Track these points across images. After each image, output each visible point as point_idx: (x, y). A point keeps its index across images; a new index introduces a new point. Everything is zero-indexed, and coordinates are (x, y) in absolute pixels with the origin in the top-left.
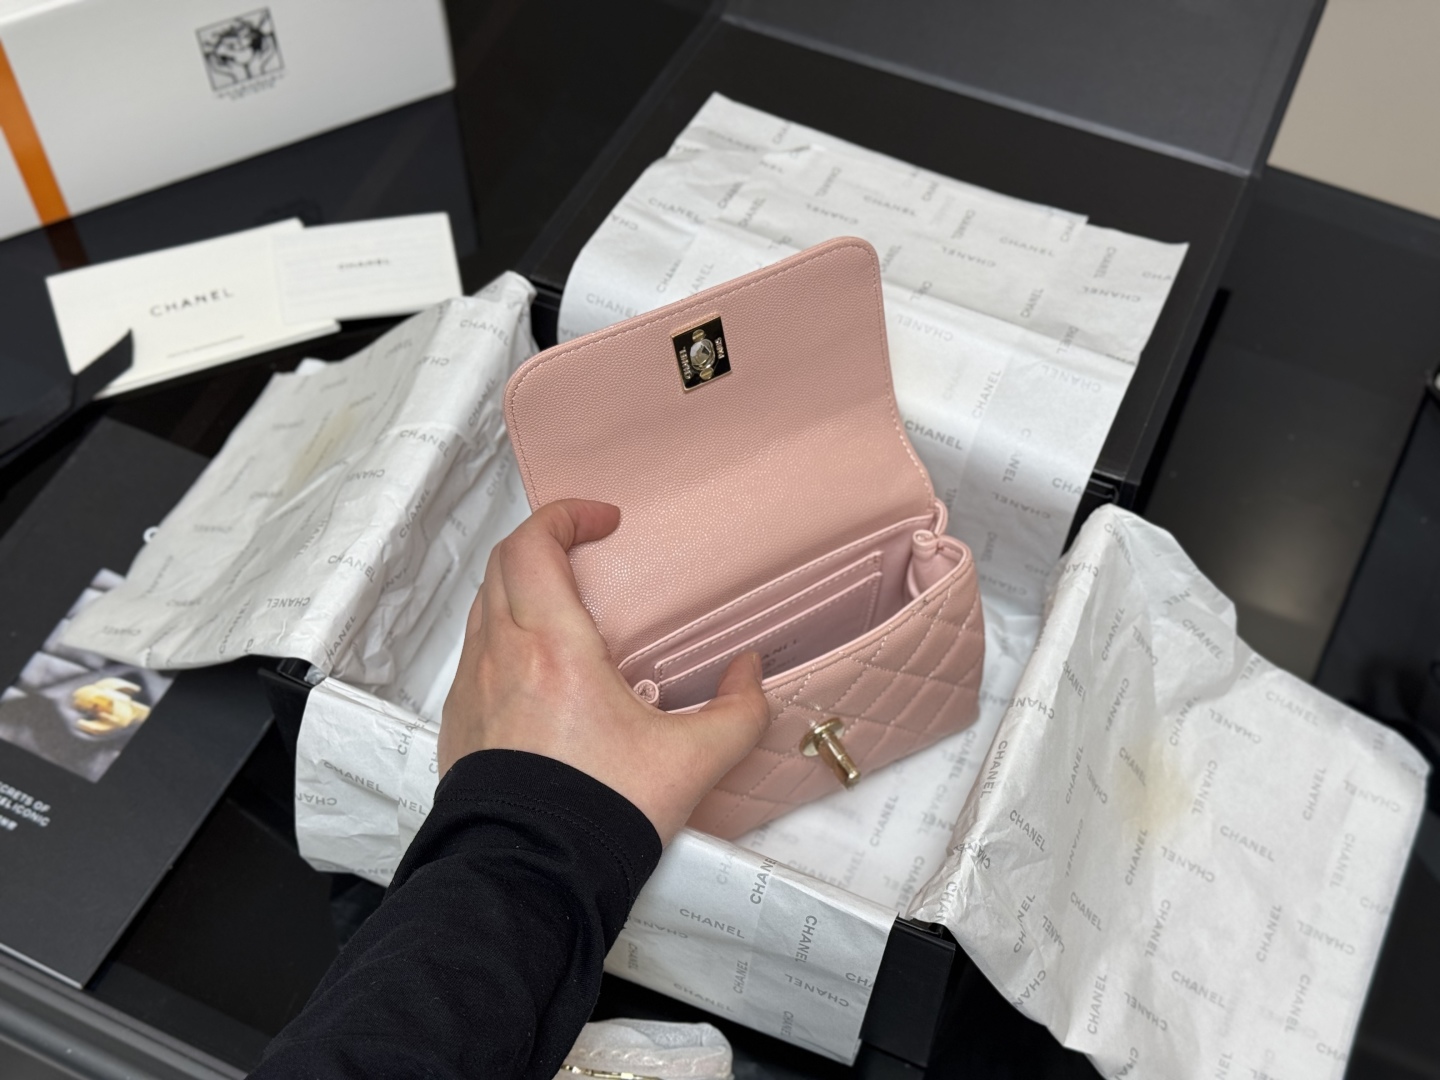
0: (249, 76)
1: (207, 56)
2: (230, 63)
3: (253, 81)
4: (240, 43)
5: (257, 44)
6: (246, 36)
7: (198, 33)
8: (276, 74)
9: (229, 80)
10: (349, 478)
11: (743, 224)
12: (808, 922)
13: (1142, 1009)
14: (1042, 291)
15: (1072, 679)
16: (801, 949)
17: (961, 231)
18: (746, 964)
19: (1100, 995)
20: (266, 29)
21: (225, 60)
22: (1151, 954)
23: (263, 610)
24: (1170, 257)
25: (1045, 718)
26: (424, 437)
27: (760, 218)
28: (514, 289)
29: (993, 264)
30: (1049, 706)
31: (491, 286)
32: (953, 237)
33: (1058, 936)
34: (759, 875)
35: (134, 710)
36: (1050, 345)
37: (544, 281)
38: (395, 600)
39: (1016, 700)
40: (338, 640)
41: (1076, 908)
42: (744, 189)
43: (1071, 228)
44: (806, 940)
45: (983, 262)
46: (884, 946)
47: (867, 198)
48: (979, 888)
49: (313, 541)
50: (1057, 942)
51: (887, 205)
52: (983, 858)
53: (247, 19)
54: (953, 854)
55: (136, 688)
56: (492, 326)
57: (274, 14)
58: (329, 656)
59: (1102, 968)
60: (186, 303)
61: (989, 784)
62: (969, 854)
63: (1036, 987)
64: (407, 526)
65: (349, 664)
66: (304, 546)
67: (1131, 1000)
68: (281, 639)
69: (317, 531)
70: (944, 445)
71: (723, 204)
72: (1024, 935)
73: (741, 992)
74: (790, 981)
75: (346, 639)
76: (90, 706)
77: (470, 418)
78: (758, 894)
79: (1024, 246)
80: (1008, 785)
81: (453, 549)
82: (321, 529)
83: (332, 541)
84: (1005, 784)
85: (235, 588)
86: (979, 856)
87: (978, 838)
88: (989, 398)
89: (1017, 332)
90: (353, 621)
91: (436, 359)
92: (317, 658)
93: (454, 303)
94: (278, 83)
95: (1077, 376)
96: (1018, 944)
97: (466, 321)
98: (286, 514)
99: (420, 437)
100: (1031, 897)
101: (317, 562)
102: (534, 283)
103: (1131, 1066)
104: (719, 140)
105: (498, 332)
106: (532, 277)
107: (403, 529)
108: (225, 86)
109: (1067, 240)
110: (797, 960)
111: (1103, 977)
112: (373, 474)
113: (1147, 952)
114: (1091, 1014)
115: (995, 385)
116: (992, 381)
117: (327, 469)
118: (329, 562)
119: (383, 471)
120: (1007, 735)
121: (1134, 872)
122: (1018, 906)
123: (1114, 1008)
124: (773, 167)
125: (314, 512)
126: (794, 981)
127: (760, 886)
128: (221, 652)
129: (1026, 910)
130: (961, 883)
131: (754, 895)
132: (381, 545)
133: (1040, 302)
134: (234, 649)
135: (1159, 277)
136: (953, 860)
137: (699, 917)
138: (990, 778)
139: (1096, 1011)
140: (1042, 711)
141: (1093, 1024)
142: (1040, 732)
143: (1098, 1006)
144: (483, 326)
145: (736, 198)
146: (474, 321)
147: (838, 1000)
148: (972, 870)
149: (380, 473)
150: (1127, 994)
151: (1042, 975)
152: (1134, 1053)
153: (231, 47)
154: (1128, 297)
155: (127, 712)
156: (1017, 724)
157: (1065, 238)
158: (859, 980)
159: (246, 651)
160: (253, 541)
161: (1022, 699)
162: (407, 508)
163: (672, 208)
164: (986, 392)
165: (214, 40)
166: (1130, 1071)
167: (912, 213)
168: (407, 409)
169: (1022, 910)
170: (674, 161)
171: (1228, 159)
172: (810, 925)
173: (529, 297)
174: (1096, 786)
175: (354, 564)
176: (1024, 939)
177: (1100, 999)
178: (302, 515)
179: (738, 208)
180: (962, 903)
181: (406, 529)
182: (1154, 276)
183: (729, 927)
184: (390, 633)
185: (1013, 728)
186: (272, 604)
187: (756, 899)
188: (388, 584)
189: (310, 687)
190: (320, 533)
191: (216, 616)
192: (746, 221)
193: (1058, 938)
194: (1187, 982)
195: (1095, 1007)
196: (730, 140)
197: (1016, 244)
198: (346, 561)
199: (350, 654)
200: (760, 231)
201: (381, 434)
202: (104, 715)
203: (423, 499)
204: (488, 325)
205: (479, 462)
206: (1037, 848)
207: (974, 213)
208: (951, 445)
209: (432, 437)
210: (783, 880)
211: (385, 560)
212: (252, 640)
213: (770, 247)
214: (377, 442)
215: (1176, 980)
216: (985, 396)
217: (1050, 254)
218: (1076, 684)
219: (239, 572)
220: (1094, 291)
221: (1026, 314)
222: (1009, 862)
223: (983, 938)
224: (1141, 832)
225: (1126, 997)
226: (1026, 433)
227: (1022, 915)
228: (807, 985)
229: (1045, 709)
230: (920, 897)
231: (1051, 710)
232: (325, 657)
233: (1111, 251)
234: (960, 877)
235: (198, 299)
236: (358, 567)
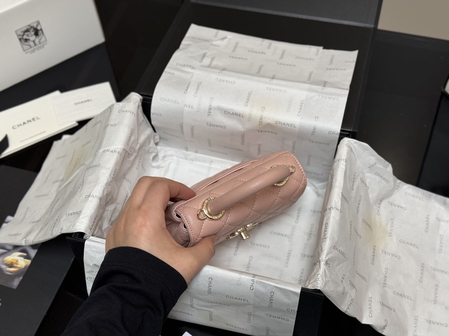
0: (35, 45)
1: (20, 39)
2: (28, 41)
3: (37, 47)
4: (31, 34)
5: (37, 33)
6: (33, 31)
7: (16, 32)
8: (44, 43)
9: (29, 47)
10: (88, 169)
11: (209, 66)
12: (271, 294)
13: (386, 306)
14: (313, 72)
15: (344, 198)
16: (270, 303)
17: (282, 57)
18: (251, 313)
19: (371, 304)
20: (39, 28)
21: (26, 40)
22: (385, 287)
23: (64, 217)
24: (353, 55)
25: (339, 213)
26: (112, 151)
27: (215, 63)
28: (135, 98)
29: (295, 66)
30: (339, 209)
31: (127, 98)
32: (280, 59)
33: (354, 286)
34: (252, 280)
35: (25, 262)
36: (319, 88)
37: (145, 94)
38: (111, 208)
39: (328, 209)
40: (93, 224)
41: (358, 276)
42: (207, 54)
43: (318, 51)
44: (271, 300)
45: (291, 65)
46: (299, 298)
47: (249, 51)
48: (328, 274)
49: (78, 192)
50: (354, 288)
51: (256, 52)
52: (327, 264)
53: (32, 25)
54: (317, 264)
55: (25, 254)
56: (129, 111)
57: (41, 22)
58: (90, 230)
59: (370, 294)
60: (24, 123)
61: (324, 238)
62: (323, 263)
63: (351, 305)
64: (111, 182)
65: (97, 232)
66: (76, 194)
67: (381, 303)
68: (72, 227)
69: (79, 188)
70: (290, 127)
71: (201, 61)
72: (344, 288)
73: (250, 323)
74: (267, 316)
75: (95, 223)
76: (10, 263)
77: (127, 142)
78: (252, 287)
79: (304, 58)
80: (331, 237)
81: (127, 189)
82: (81, 187)
83: (85, 191)
84: (330, 237)
85: (52, 213)
86: (326, 263)
87: (325, 257)
88: (302, 109)
89: (307, 86)
90: (97, 216)
91: (112, 124)
92: (86, 231)
93: (115, 105)
94: (45, 46)
95: (330, 96)
96: (343, 291)
97: (120, 110)
98: (66, 185)
99: (111, 152)
100: (344, 275)
101: (81, 198)
102: (142, 95)
103: (386, 326)
104: (197, 39)
105: (132, 112)
106: (141, 93)
107: (110, 183)
108: (28, 49)
109: (318, 55)
110: (269, 307)
111: (371, 297)
112: (96, 166)
113: (383, 286)
114: (369, 311)
115: (303, 105)
116: (302, 103)
117: (79, 168)
118: (85, 198)
119: (100, 164)
120: (327, 221)
121: (374, 260)
122: (341, 278)
123: (376, 307)
124: (216, 45)
125: (77, 182)
126: (268, 316)
127: (252, 284)
128: (52, 235)
129: (343, 279)
130: (322, 274)
131: (251, 287)
132: (103, 189)
133: (313, 75)
134: (56, 233)
135: (351, 62)
136: (317, 266)
137: (233, 298)
138: (324, 236)
139: (371, 309)
140: (337, 210)
141: (370, 314)
142: (338, 218)
143: (371, 308)
144: (126, 111)
145: (205, 58)
146: (123, 110)
147: (285, 319)
148: (325, 269)
149: (99, 165)
150: (379, 302)
151: (352, 300)
152: (386, 321)
153: (28, 35)
154: (342, 69)
155: (23, 263)
156: (330, 216)
157: (317, 54)
158: (292, 311)
159: (61, 232)
160: (56, 196)
161: (330, 208)
162: (110, 176)
163: (184, 65)
164: (300, 107)
165: (22, 34)
166: (386, 328)
167: (265, 54)
168: (104, 142)
169: (342, 280)
170: (182, 49)
171: (365, 23)
172: (272, 295)
173: (140, 99)
174: (357, 233)
175: (94, 197)
176: (345, 289)
177: (371, 305)
178: (73, 184)
179: (206, 61)
180: (323, 280)
181: (111, 183)
182: (349, 62)
183: (244, 299)
184: (110, 220)
185: (329, 218)
186: (67, 215)
187: (252, 289)
188: (107, 203)
189: (85, 240)
190: (80, 189)
191: (48, 223)
192: (210, 65)
193: (354, 287)
194: (399, 294)
195: (370, 308)
196: (200, 39)
197: (301, 58)
198: (92, 196)
199: (98, 228)
200: (215, 68)
201: (96, 152)
202: (15, 265)
203: (115, 172)
204: (128, 111)
205: (132, 158)
206: (344, 257)
207: (285, 51)
208: (292, 127)
209: (115, 151)
210: (260, 280)
211: (105, 194)
212: (62, 229)
213: (220, 72)
214: (95, 155)
215: (395, 294)
216: (301, 109)
217: (313, 60)
218: (346, 200)
219: (53, 207)
220: (330, 69)
221: (309, 80)
222: (336, 264)
223: (332, 291)
224: (374, 246)
225: (380, 303)
226: (317, 118)
227: (342, 281)
228: (273, 316)
229: (338, 210)
230: (308, 281)
231: (340, 209)
232: (89, 230)
233: (333, 56)
234: (321, 271)
235: (28, 121)
236: (96, 197)
